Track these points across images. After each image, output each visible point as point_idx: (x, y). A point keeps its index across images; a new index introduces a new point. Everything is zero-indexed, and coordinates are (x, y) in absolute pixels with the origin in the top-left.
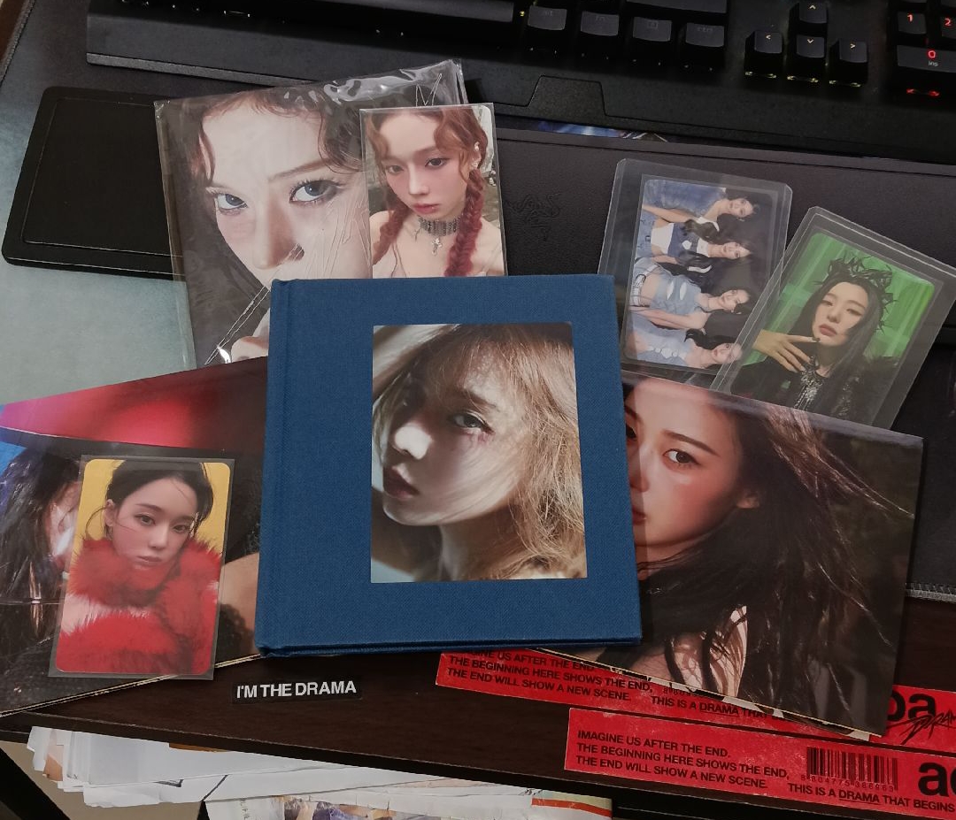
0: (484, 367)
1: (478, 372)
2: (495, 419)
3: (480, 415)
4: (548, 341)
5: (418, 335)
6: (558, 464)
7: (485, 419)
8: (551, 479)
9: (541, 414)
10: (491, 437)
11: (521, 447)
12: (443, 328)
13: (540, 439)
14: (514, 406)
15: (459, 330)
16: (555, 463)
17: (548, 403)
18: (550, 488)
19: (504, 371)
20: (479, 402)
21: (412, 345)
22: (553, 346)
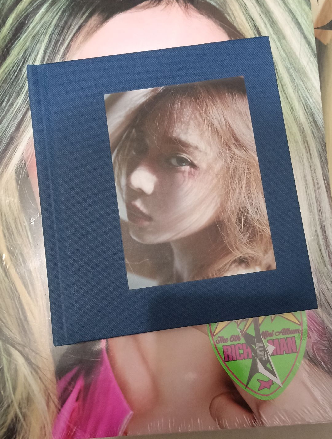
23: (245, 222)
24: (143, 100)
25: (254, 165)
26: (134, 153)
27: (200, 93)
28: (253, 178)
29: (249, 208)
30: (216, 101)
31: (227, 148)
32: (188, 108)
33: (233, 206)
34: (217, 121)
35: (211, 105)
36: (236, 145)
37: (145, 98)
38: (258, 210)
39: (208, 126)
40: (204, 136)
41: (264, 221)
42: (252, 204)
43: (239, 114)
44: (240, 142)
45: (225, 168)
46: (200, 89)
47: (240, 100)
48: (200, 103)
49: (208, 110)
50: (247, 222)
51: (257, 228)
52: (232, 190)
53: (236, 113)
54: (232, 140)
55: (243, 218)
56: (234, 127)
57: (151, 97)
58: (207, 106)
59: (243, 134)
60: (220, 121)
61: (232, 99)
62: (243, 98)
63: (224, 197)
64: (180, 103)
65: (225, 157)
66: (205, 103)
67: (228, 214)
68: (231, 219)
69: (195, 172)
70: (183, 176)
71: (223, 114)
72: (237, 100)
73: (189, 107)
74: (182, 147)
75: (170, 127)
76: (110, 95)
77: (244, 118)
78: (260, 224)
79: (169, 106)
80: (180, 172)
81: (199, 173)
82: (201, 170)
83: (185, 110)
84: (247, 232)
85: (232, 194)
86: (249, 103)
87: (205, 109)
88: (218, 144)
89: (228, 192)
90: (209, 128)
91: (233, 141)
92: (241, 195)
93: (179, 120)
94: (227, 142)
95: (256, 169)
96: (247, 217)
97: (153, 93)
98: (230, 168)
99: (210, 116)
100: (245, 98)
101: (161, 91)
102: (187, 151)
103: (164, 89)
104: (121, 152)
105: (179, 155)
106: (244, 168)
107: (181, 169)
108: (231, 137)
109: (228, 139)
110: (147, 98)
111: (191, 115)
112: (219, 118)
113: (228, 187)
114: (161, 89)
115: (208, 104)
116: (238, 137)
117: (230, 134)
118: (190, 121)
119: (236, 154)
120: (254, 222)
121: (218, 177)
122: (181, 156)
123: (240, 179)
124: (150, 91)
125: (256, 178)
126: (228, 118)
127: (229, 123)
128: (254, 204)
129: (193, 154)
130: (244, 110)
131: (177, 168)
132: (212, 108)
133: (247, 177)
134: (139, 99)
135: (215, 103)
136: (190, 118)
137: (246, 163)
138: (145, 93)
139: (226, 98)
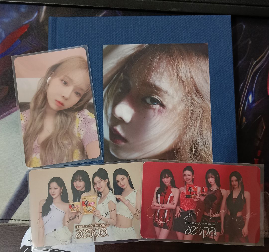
0: (161, 70)
1: (158, 73)
2: (167, 100)
3: (159, 98)
4: (195, 54)
5: (126, 51)
6: (199, 126)
7: (162, 100)
8: (196, 134)
9: (191, 97)
10: (165, 111)
11: (181, 116)
12: (139, 46)
13: (190, 111)
14: (177, 93)
15: (148, 48)
16: (198, 125)
17: (194, 90)
18: (195, 139)
19: (172, 72)
20: (158, 89)
21: (123, 56)
22: (198, 57)
23: (195, 151)
24: (132, 52)
25: (207, 110)
26: (120, 91)
27: (174, 52)
28: (205, 120)
29: (200, 141)
30: (185, 59)
31: (189, 95)
32: (164, 62)
33: (188, 139)
34: (184, 75)
35: (181, 62)
36: (196, 94)
37: (133, 51)
38: (206, 143)
41: (210, 153)
42: (202, 139)
43: (201, 71)
44: (199, 92)
45: (185, 110)
46: (175, 49)
50: (197, 152)
51: (204, 157)
52: (189, 127)
53: (199, 70)
54: (193, 90)
55: (194, 148)
56: (196, 80)
57: (138, 51)
58: (178, 62)
59: (202, 87)
62: (206, 60)
63: (182, 131)
65: (186, 102)
66: (177, 60)
67: (184, 144)
68: (185, 148)
69: (163, 110)
70: (154, 112)
72: (201, 60)
74: (156, 91)
75: (149, 75)
76: (108, 46)
77: (204, 75)
78: (206, 154)
79: (150, 59)
80: (152, 108)
81: (166, 112)
82: (168, 109)
84: (196, 159)
85: (188, 130)
86: (209, 63)
87: (177, 64)
88: (183, 92)
89: (186, 128)
90: (177, 79)
92: (195, 132)
93: (156, 71)
94: (190, 91)
95: (208, 113)
96: (197, 148)
97: (139, 48)
98: (189, 111)
99: (180, 70)
100: (207, 59)
101: (146, 47)
102: (159, 94)
103: (148, 46)
104: (111, 89)
107: (153, 107)
108: (193, 88)
109: (190, 88)
110: (135, 51)
111: (166, 68)
112: (186, 72)
114: (146, 46)
115: (179, 61)
116: (198, 88)
117: (192, 85)
118: (164, 72)
119: (195, 101)
120: (201, 152)
121: (179, 116)
122: (154, 97)
123: (195, 119)
124: (137, 46)
125: (207, 120)
126: (193, 73)
127: (192, 77)
128: (203, 139)
129: (163, 97)
130: (205, 69)
133: (201, 119)
134: (129, 52)
135: (185, 61)
136: (164, 70)
137: (201, 108)
138: (133, 48)
139: (193, 58)
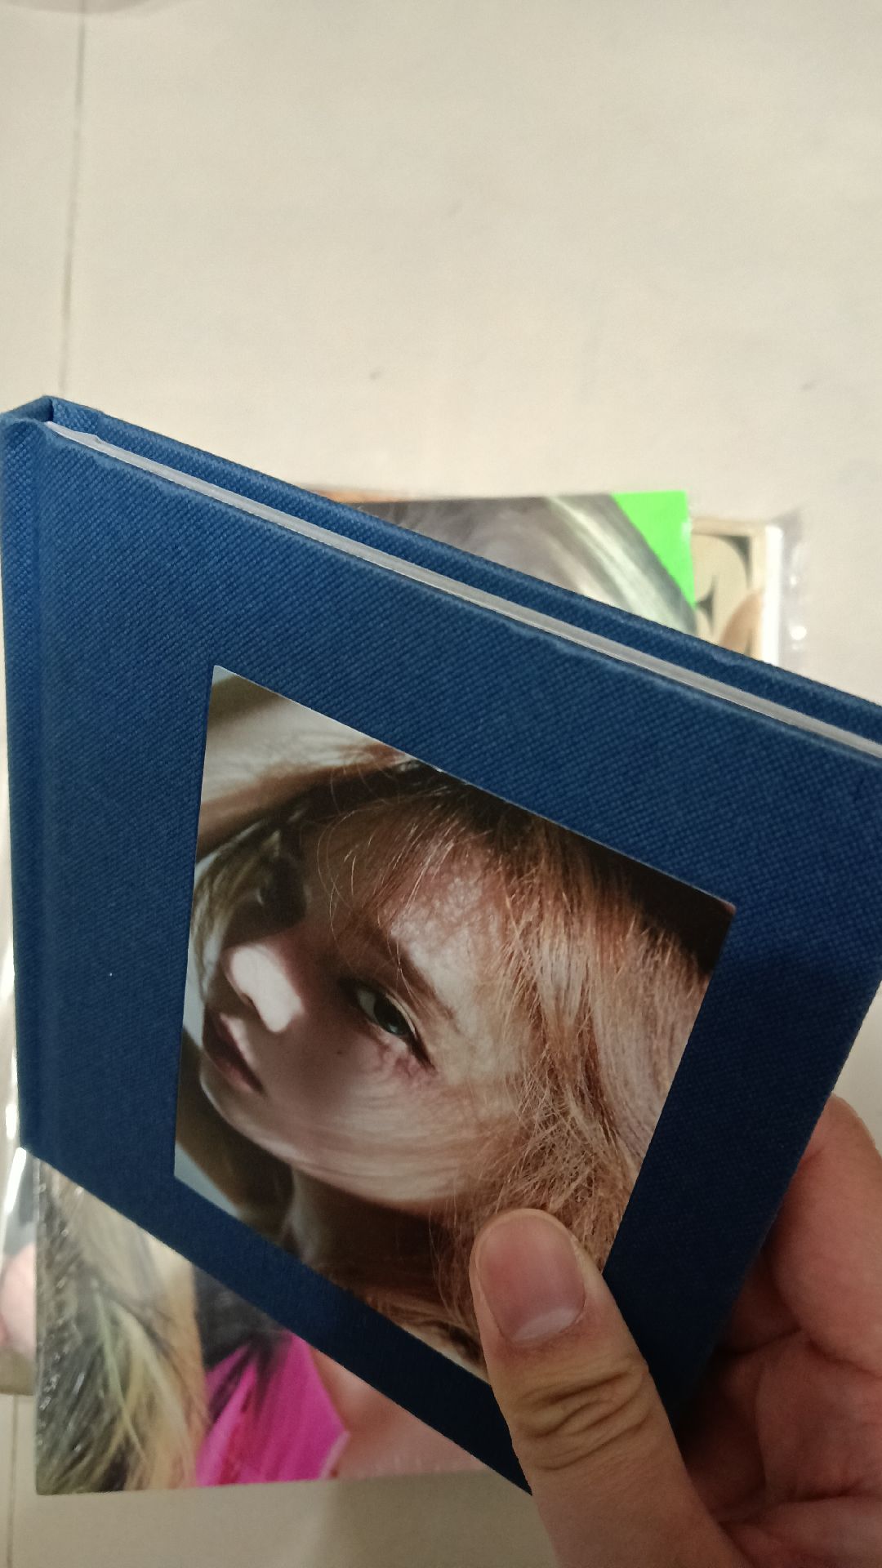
39: (516, 981)
40: (489, 999)
47: (675, 980)
48: (522, 893)
49: (538, 933)
60: (563, 993)
61: (645, 958)
64: (449, 849)
71: (587, 979)
73: (475, 880)
83: (457, 880)
91: (579, 1078)
105: (388, 996)
106: (576, 1168)
113: (501, 1176)
131: (369, 1023)
132: (554, 936)
